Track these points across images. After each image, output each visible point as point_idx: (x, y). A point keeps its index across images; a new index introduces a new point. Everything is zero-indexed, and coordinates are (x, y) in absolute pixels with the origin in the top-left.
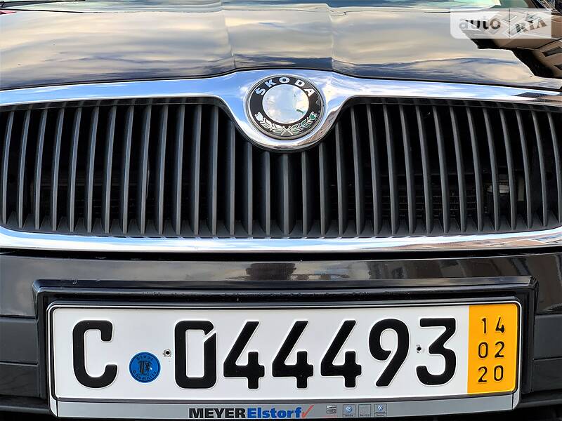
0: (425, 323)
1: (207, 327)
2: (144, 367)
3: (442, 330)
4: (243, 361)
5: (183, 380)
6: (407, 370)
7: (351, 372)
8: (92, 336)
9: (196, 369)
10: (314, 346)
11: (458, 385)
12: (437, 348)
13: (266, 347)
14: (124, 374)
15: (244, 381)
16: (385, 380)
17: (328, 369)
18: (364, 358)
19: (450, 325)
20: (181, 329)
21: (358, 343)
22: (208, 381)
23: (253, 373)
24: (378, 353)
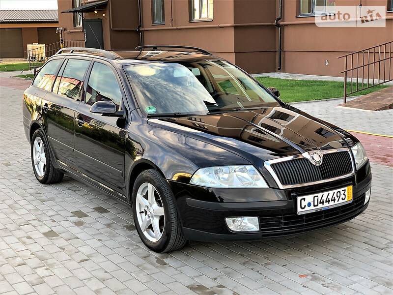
2: (309, 205)
5: (314, 206)
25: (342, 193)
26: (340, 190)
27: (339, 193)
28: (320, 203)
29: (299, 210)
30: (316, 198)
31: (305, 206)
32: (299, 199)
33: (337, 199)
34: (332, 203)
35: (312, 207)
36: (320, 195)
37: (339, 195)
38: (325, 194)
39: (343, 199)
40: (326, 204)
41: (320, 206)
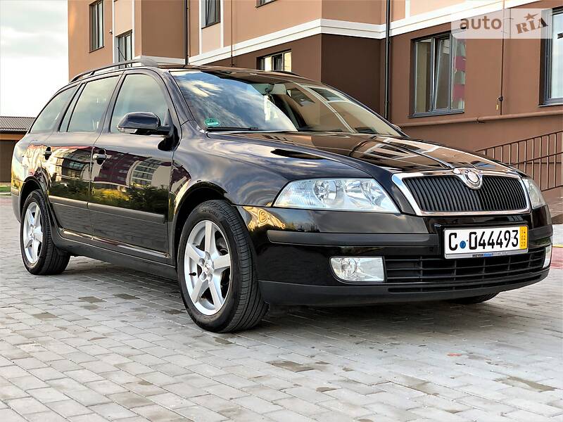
0: (513, 231)
1: (475, 233)
2: (463, 244)
3: (515, 233)
4: (482, 242)
5: (471, 248)
6: (510, 243)
7: (501, 244)
8: (453, 237)
9: (473, 245)
10: (495, 237)
11: (518, 247)
12: (515, 238)
13: (486, 238)
14: (459, 246)
15: (482, 247)
16: (507, 246)
17: (498, 244)
18: (503, 241)
19: (517, 231)
20: (471, 233)
21: (502, 237)
22: (475, 248)
23: (484, 245)
24: (506, 239)
25: (513, 234)
26: (511, 229)
27: (507, 234)
28: (480, 245)
29: (447, 250)
30: (473, 236)
31: (457, 246)
32: (447, 232)
33: (505, 243)
34: (497, 248)
35: (467, 249)
36: (479, 231)
37: (507, 237)
38: (488, 231)
39: (514, 245)
40: (488, 248)
41: (480, 249)
